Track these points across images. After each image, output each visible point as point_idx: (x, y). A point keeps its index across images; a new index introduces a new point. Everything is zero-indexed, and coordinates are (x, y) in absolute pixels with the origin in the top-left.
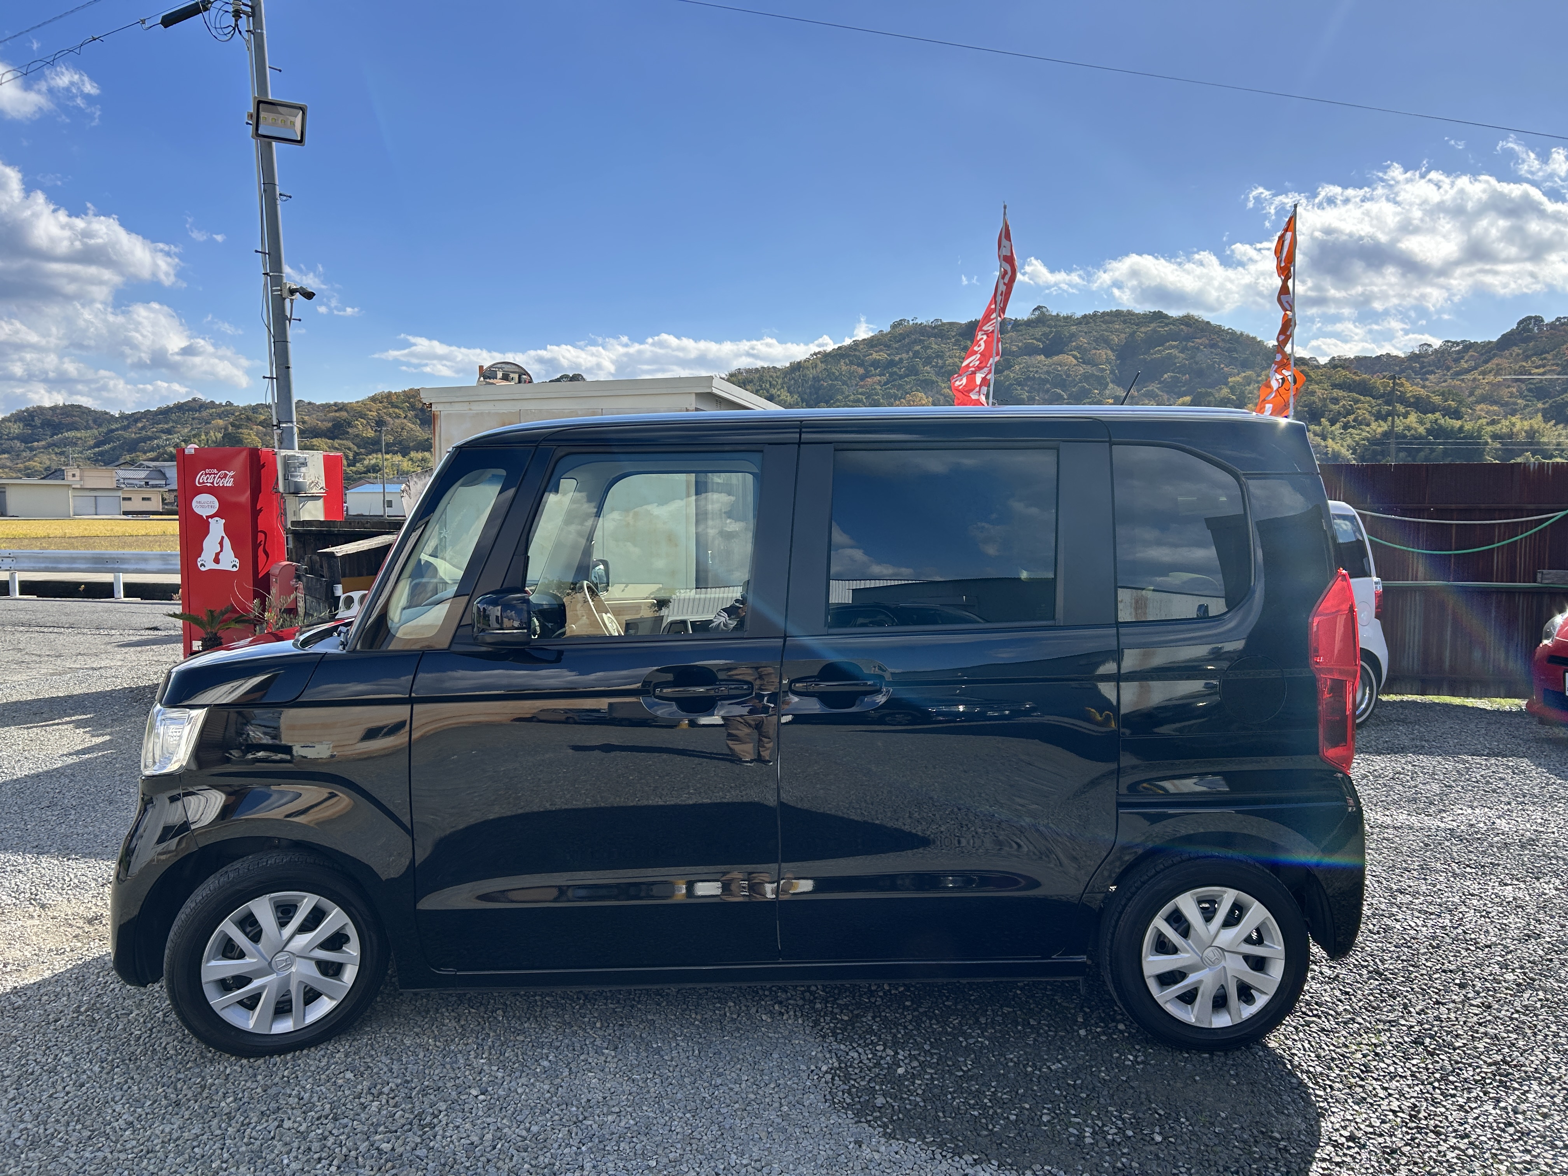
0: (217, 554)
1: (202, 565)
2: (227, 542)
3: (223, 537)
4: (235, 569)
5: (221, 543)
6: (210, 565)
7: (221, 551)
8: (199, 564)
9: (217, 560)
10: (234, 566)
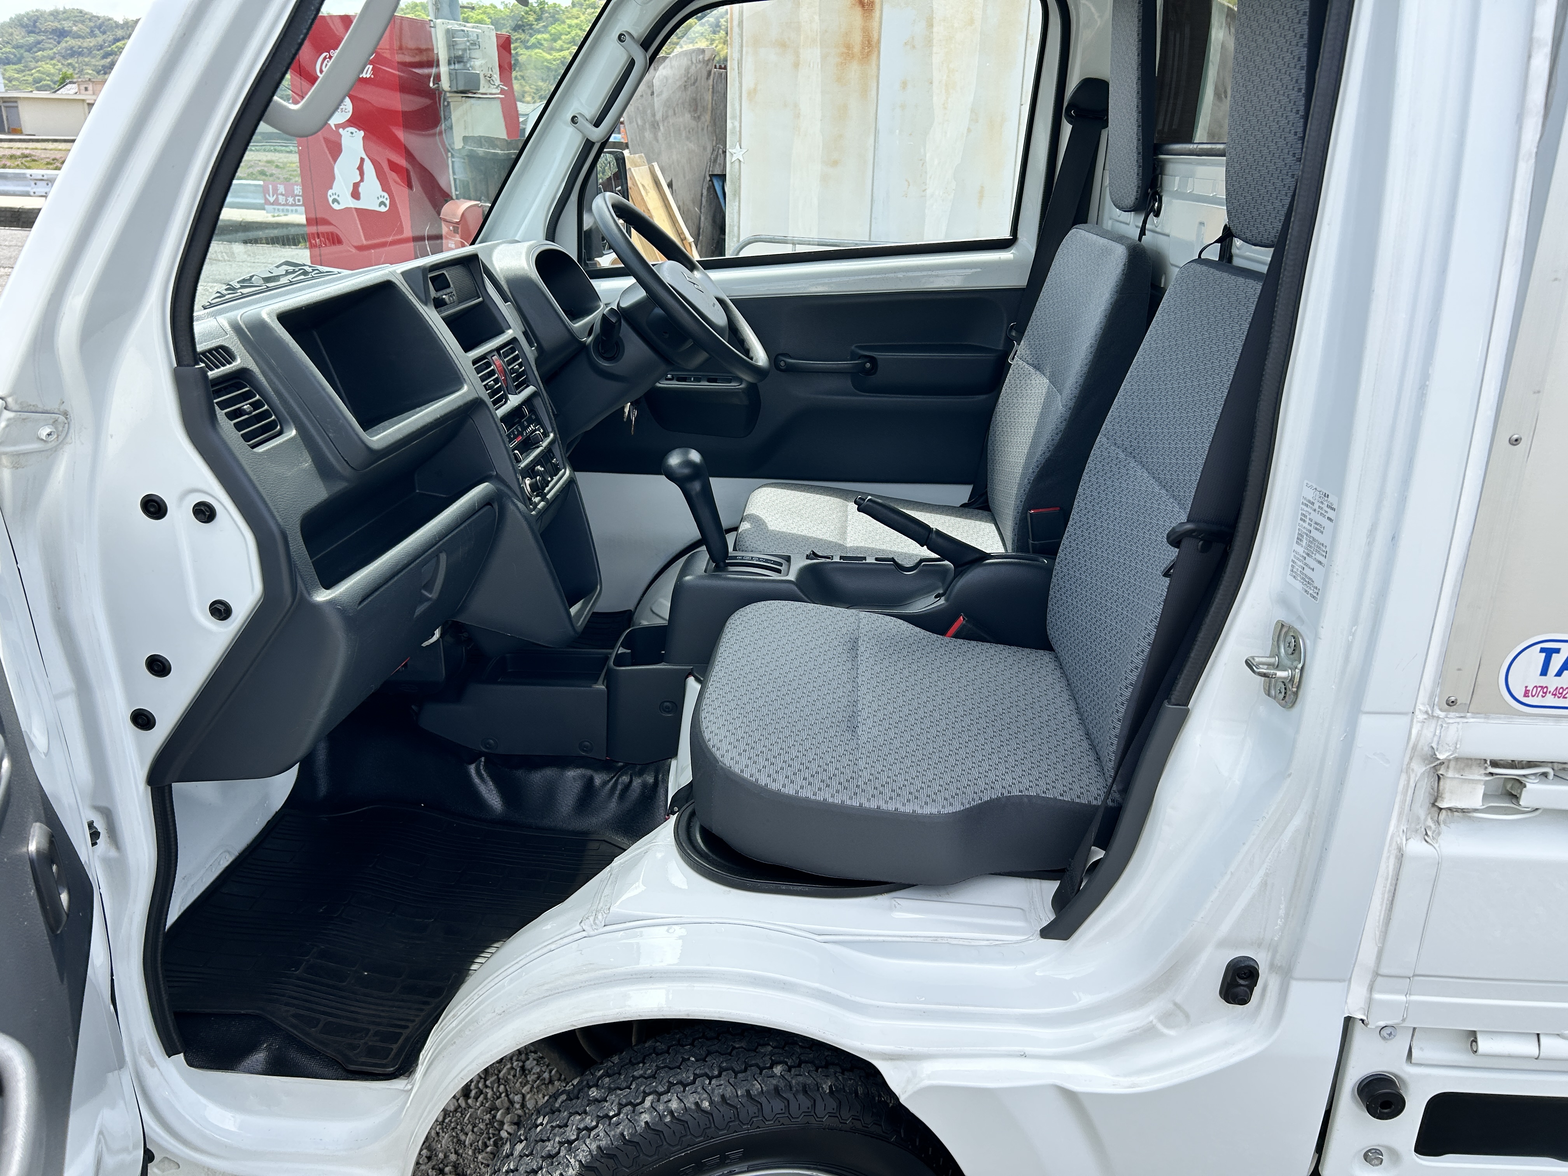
0: (356, 186)
1: (335, 200)
2: (368, 166)
3: (362, 160)
4: (383, 209)
5: (361, 168)
6: (346, 202)
7: (362, 180)
8: (330, 200)
9: (356, 195)
10: (382, 203)
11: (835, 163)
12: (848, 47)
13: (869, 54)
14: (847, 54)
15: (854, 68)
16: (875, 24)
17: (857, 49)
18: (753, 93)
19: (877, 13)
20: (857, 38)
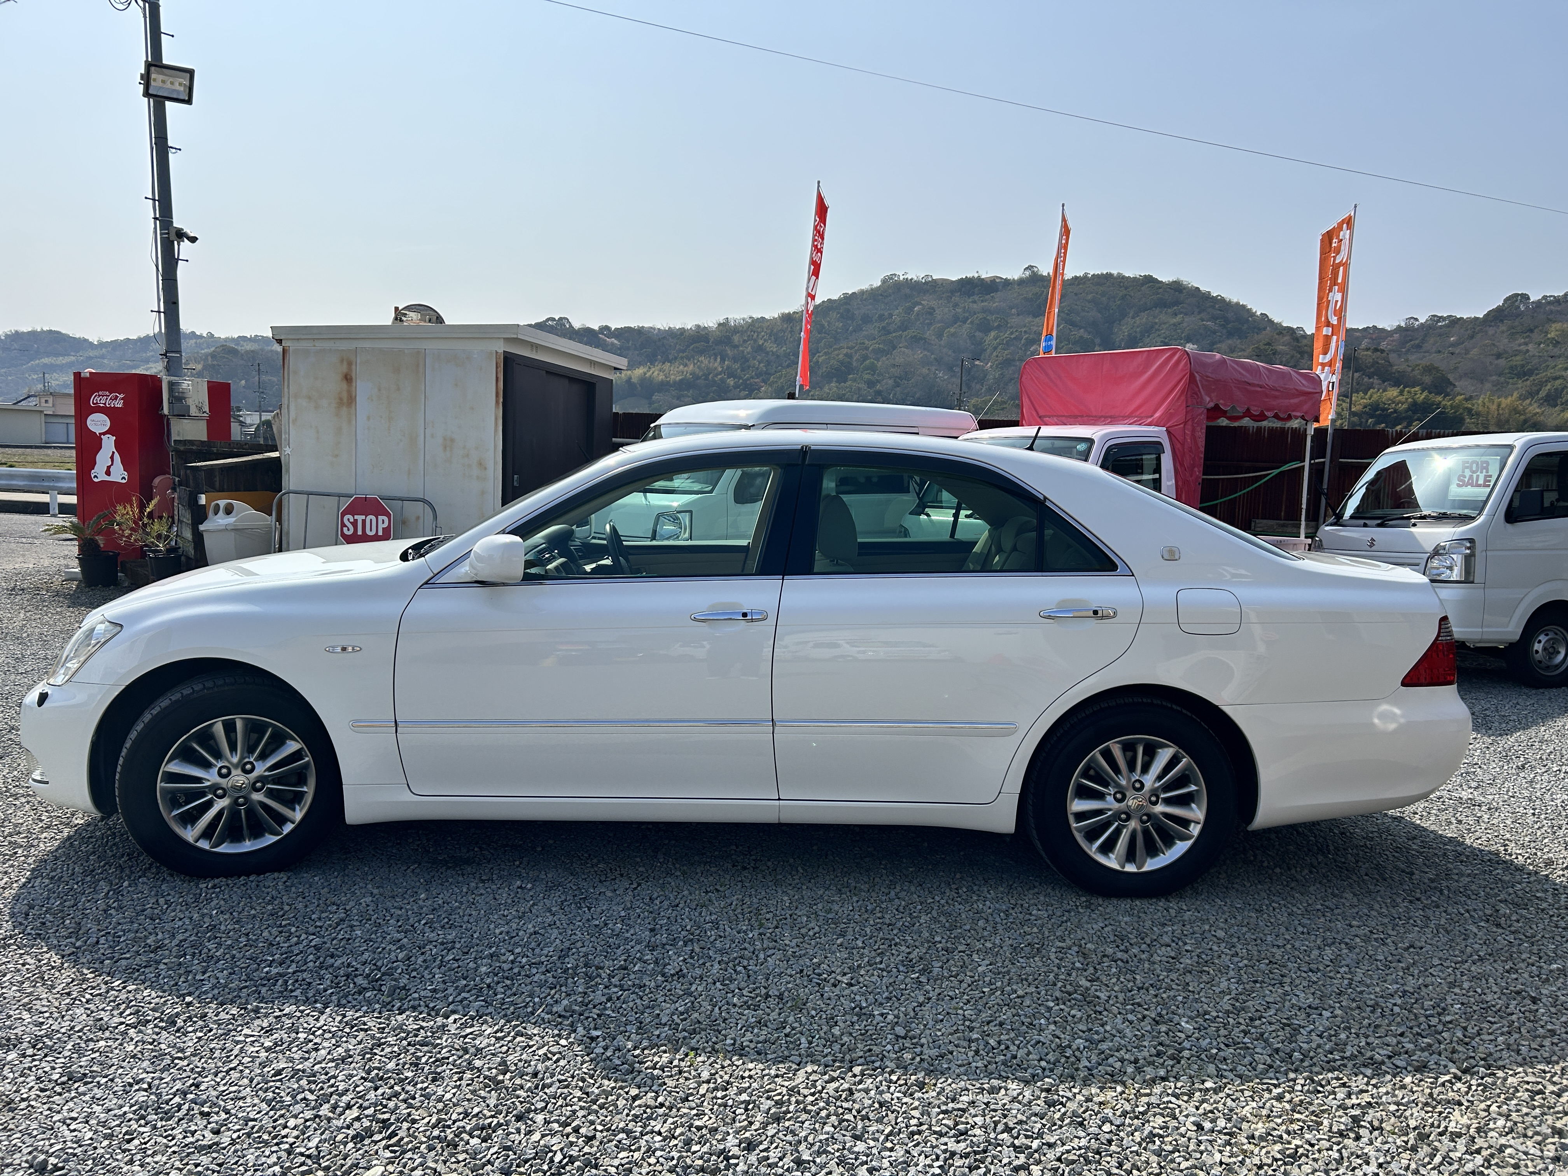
0: (109, 467)
2: (117, 456)
3: (113, 453)
4: (124, 481)
5: (112, 458)
6: (103, 477)
7: (112, 464)
8: (92, 476)
9: (108, 473)
10: (123, 478)
11: (337, 456)
12: (341, 399)
13: (351, 403)
14: (340, 403)
15: (344, 409)
16: (354, 389)
17: (345, 400)
18: (295, 420)
19: (354, 384)
20: (345, 396)
